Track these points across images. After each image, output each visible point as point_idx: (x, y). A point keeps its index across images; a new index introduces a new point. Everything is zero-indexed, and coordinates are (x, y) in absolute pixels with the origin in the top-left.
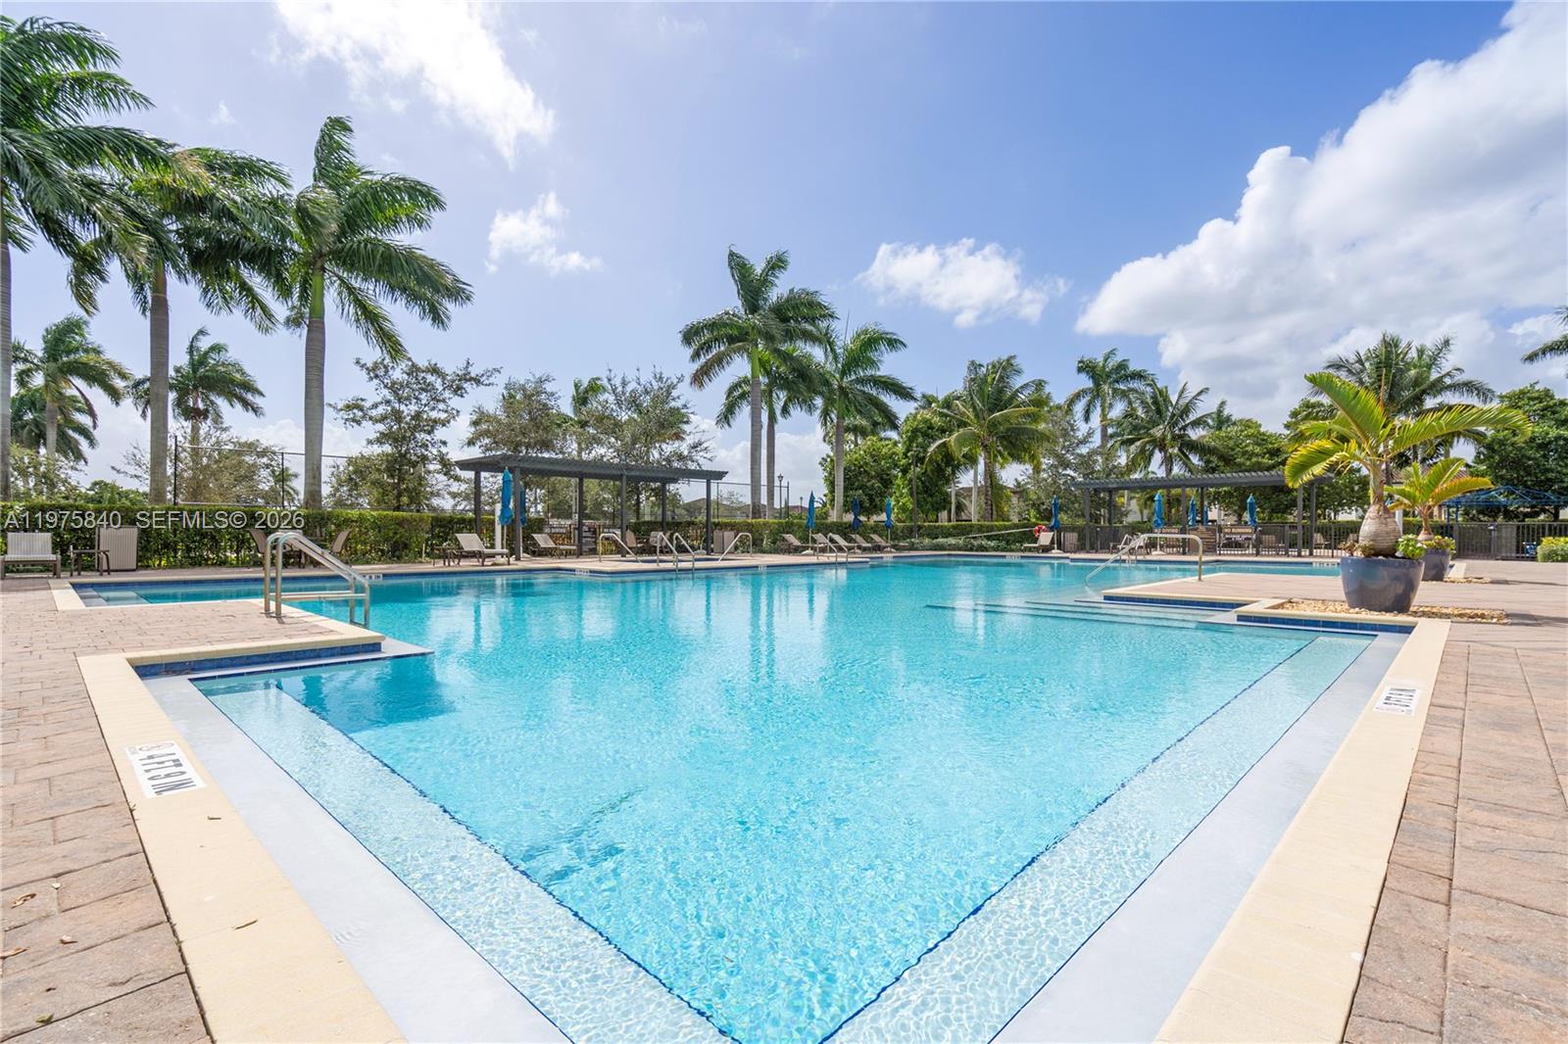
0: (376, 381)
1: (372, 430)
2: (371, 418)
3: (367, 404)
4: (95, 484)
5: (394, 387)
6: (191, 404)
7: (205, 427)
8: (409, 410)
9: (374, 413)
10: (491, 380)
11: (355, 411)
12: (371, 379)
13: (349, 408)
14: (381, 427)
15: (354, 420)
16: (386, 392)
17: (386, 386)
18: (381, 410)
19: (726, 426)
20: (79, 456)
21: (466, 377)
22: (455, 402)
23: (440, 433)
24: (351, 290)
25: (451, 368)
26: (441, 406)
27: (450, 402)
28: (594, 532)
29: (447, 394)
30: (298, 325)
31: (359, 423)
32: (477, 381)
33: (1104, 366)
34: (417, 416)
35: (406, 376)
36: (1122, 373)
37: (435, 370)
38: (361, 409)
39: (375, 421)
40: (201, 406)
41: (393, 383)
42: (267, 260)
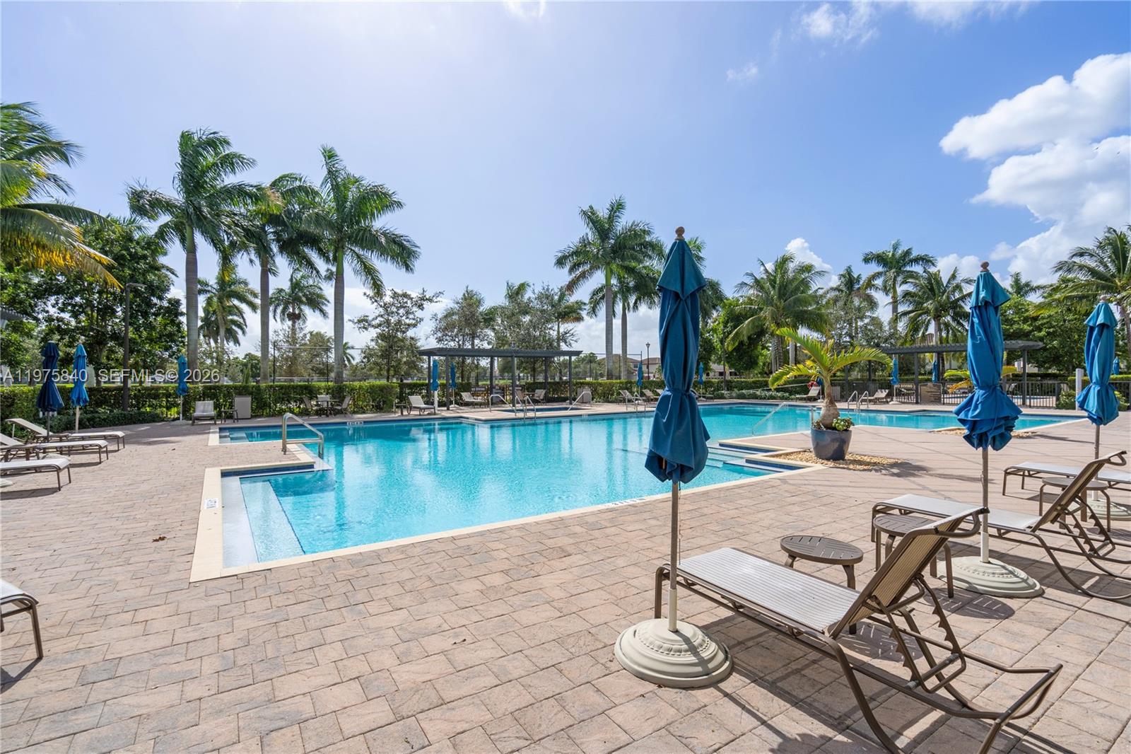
0: (375, 304)
1: (373, 333)
2: (373, 326)
3: (370, 318)
4: (247, 355)
5: (386, 307)
6: (291, 310)
7: (299, 323)
8: (393, 320)
9: (374, 323)
10: (438, 299)
11: (364, 323)
12: (373, 303)
13: (360, 321)
14: (378, 330)
15: (364, 328)
16: (381, 309)
17: (381, 306)
18: (377, 321)
19: (594, 316)
20: (237, 342)
21: (423, 299)
22: (419, 313)
23: (410, 333)
24: (358, 256)
25: (415, 294)
26: (411, 316)
27: (416, 314)
28: (503, 390)
29: (415, 309)
30: (331, 279)
31: (366, 329)
32: (430, 300)
33: (893, 255)
34: (399, 322)
35: (392, 300)
36: (906, 258)
37: (405, 295)
38: (367, 321)
39: (375, 327)
40: (297, 312)
41: (385, 304)
42: (314, 242)
